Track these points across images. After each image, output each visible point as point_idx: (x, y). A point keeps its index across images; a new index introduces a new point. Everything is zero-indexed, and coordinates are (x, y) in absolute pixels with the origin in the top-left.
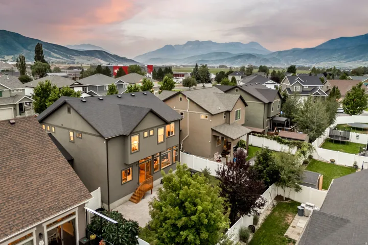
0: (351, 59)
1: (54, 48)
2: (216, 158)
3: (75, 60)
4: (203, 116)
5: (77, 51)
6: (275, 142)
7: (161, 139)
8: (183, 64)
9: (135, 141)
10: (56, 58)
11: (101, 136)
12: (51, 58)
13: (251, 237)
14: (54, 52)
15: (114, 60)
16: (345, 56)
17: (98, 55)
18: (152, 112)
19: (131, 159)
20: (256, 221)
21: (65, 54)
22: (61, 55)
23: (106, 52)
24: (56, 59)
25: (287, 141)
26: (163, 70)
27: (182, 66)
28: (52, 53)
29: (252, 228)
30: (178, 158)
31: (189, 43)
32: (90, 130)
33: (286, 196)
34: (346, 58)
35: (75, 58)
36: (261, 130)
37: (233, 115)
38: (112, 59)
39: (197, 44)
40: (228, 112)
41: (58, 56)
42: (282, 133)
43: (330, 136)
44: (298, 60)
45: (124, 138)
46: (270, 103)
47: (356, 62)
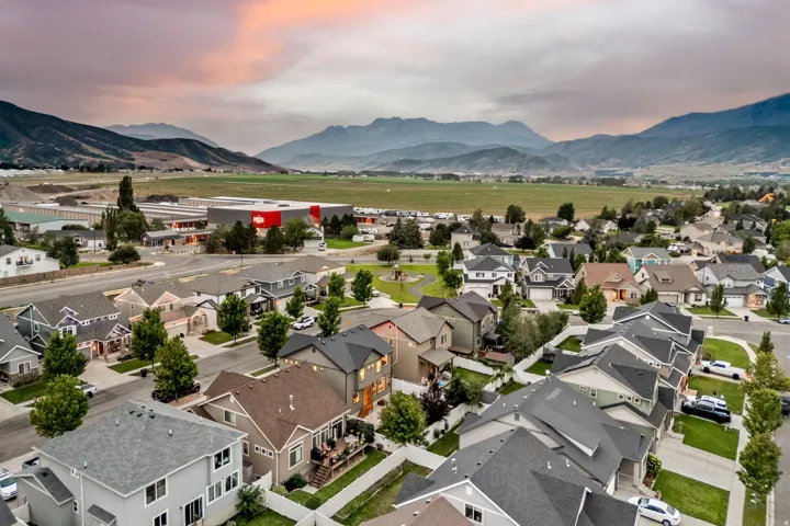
0: (714, 158)
1: (88, 136)
2: (423, 381)
3: (134, 160)
4: (411, 344)
5: (138, 141)
6: (481, 364)
7: (378, 370)
8: (367, 169)
9: (362, 373)
10: (93, 155)
11: (342, 371)
12: (82, 157)
13: (441, 436)
14: (88, 143)
15: (218, 161)
16: (699, 152)
17: (185, 150)
18: (374, 350)
19: (361, 386)
20: (446, 427)
21: (112, 147)
22: (104, 149)
23: (201, 143)
24: (93, 159)
25: (491, 363)
26: (340, 218)
27: (364, 172)
28: (84, 146)
29: (443, 432)
30: (390, 384)
31: (379, 122)
32: (332, 366)
33: (473, 412)
34: (702, 157)
35: (134, 155)
36: (468, 352)
37: (438, 341)
38: (214, 159)
39: (395, 125)
40: (434, 339)
41: (97, 151)
42: (490, 355)
43: (544, 355)
44: (604, 160)
45: (356, 371)
46: (480, 322)
47: (723, 164)
